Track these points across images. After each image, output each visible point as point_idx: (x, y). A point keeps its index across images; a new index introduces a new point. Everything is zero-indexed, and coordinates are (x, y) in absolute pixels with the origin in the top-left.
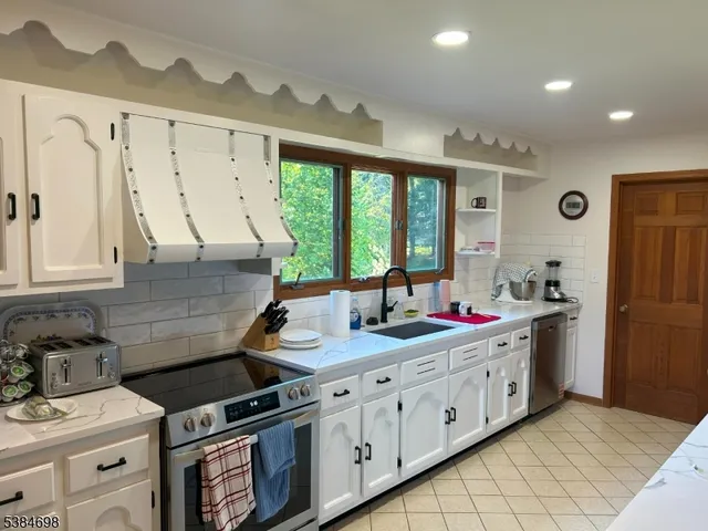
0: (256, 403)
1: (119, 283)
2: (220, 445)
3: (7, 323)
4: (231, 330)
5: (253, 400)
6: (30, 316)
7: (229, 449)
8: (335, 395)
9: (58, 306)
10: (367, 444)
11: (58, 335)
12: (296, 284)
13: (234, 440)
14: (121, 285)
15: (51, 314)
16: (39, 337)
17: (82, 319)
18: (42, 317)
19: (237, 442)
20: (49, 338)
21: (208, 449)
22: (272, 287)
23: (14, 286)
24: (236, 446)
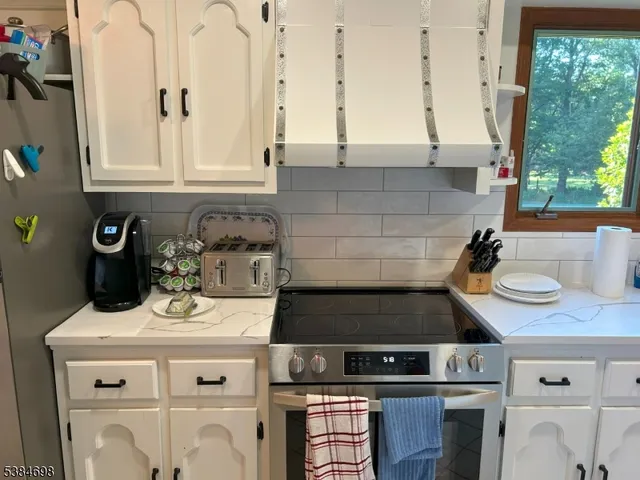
0: (392, 360)
1: (271, 188)
2: (327, 398)
3: (201, 220)
4: (437, 260)
5: (388, 354)
6: (219, 216)
7: (337, 407)
8: (542, 380)
9: (242, 208)
10: (602, 468)
11: (243, 237)
12: (544, 211)
13: (346, 398)
14: (274, 191)
15: (238, 216)
16: (227, 236)
17: (265, 224)
18: (230, 217)
19: (350, 402)
20: (236, 239)
21: (312, 398)
22: (502, 211)
23: (170, 183)
24: (346, 407)
